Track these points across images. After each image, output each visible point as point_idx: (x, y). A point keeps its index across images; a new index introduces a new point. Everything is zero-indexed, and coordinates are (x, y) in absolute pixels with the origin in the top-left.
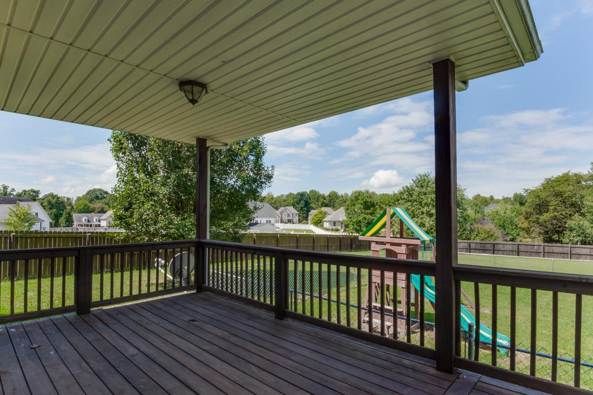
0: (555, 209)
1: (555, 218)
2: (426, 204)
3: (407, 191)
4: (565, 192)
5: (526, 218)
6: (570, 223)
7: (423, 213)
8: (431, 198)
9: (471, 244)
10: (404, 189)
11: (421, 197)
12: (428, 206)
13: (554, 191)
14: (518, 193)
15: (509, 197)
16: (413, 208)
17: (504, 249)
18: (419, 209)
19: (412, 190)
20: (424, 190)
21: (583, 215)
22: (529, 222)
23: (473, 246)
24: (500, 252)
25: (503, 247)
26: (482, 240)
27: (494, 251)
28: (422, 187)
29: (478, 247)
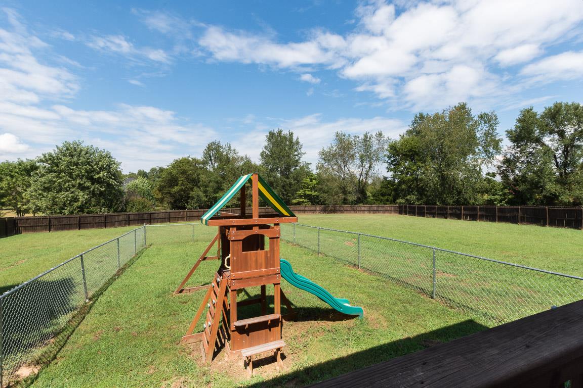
0: (183, 183)
1: (182, 190)
2: (78, 176)
3: (50, 159)
4: (187, 171)
5: (160, 191)
6: (192, 194)
7: (74, 186)
8: (86, 169)
9: (130, 216)
10: (45, 157)
11: (72, 168)
12: (81, 179)
13: (181, 170)
14: (142, 170)
15: (134, 173)
16: (59, 181)
17: (158, 217)
18: (69, 181)
19: (57, 159)
20: (75, 159)
21: (199, 187)
22: (162, 194)
23: (132, 217)
24: (156, 220)
25: (158, 216)
26: (137, 211)
27: (150, 219)
28: (72, 156)
29: (137, 218)
